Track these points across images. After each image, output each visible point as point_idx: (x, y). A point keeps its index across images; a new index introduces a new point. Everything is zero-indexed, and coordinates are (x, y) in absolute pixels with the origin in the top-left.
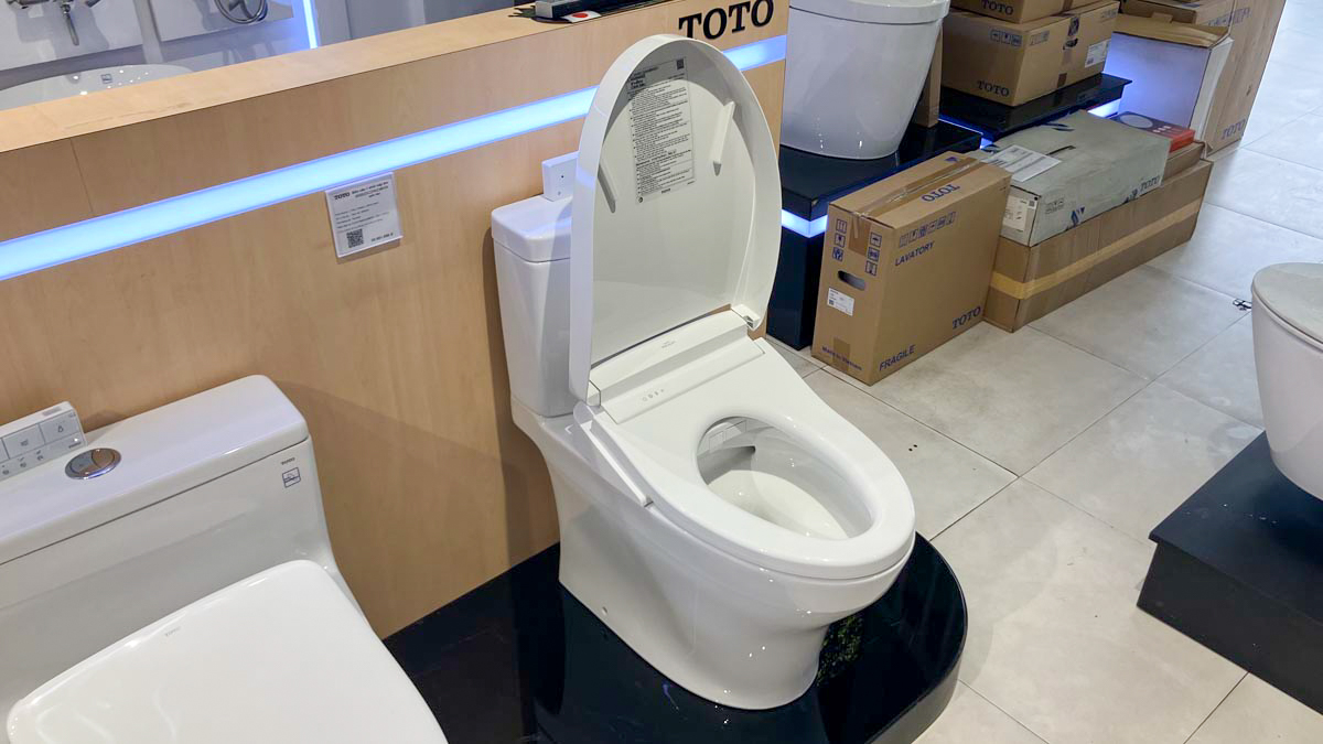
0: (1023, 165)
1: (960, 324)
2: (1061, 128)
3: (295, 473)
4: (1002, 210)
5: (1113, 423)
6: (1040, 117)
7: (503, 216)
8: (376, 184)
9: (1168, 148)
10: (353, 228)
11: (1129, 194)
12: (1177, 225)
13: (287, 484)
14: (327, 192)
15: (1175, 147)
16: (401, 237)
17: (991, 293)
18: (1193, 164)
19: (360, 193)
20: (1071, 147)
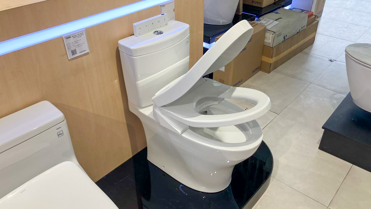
0: (268, 24)
1: (255, 72)
2: (277, 13)
3: (61, 132)
4: (264, 37)
5: (302, 96)
6: (271, 10)
7: (122, 42)
8: (80, 33)
9: (307, 17)
10: (73, 49)
11: (298, 31)
12: (310, 40)
13: (59, 136)
14: (63, 36)
15: (309, 16)
16: (89, 51)
17: (262, 62)
18: (313, 22)
19: (74, 37)
20: (281, 18)
